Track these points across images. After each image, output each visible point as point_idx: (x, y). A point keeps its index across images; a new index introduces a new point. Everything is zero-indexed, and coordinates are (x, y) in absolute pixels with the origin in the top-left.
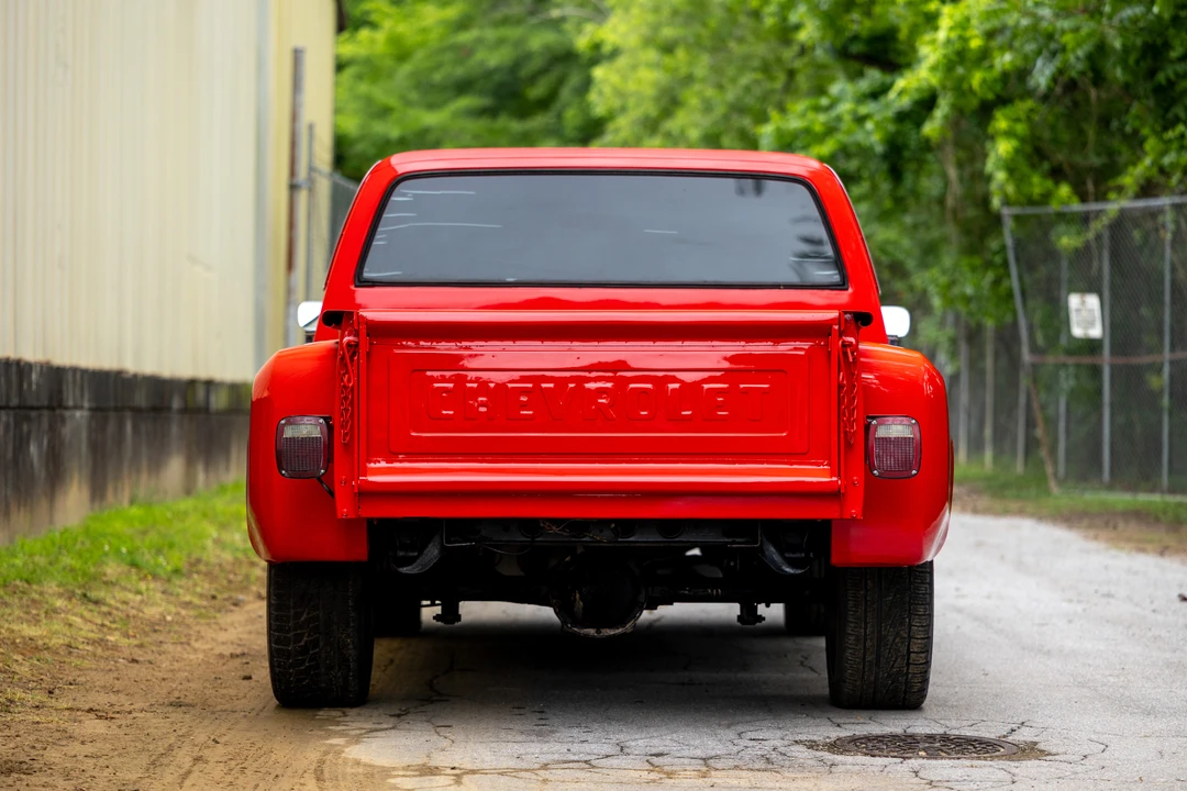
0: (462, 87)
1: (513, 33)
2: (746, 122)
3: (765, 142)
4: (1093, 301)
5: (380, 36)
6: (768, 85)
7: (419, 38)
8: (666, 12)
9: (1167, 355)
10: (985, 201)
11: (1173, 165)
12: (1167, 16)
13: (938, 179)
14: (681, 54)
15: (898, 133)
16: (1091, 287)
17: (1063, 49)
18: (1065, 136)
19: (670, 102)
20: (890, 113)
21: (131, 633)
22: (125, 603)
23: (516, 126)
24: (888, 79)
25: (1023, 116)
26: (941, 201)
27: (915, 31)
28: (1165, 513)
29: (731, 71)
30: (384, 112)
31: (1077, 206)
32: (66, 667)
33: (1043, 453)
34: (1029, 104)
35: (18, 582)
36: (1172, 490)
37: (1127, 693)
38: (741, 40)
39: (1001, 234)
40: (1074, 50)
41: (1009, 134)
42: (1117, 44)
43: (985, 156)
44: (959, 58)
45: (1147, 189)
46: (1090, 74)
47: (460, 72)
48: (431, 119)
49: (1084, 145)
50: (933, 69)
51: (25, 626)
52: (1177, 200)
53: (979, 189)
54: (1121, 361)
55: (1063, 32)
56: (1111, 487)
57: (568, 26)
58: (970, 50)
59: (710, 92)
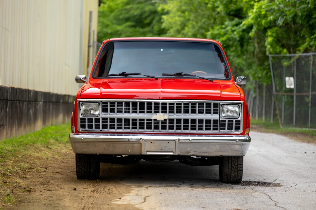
0: (127, 20)
1: (141, 6)
2: (203, 31)
3: (208, 36)
4: (292, 79)
5: (106, 6)
6: (209, 22)
7: (116, 7)
8: (183, 2)
9: (311, 93)
10: (265, 53)
11: (313, 45)
12: (312, 7)
13: (253, 47)
14: (187, 13)
15: (243, 35)
16: (291, 75)
17: (286, 15)
18: (285, 36)
19: (184, 25)
20: (241, 30)
21: (60, 156)
22: (57, 149)
23: (141, 30)
24: (240, 21)
25: (275, 31)
26: (253, 53)
27: (248, 9)
28: (309, 133)
29: (200, 18)
30: (107, 26)
31: (288, 55)
32: (47, 163)
33: (278, 117)
34: (277, 28)
35: (31, 143)
36: (311, 128)
37: (301, 173)
38: (202, 10)
39: (268, 61)
40: (289, 16)
41: (271, 36)
42: (300, 14)
43: (265, 41)
44: (259, 16)
45: (306, 51)
46: (293, 22)
47: (127, 16)
48: (119, 28)
49: (290, 39)
50: (252, 19)
51: (35, 153)
52: (314, 54)
53: (263, 49)
54: (298, 94)
55: (286, 11)
56: (295, 126)
57: (156, 5)
58: (262, 14)
59: (194, 23)
